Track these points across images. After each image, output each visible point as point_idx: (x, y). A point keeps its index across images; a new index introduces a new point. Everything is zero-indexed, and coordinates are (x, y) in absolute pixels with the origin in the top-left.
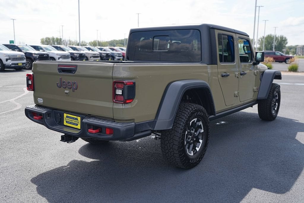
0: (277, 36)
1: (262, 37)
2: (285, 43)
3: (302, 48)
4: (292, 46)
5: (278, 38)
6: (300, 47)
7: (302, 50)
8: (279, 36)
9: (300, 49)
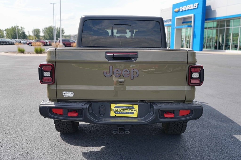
0: (56, 27)
1: (45, 28)
2: (63, 33)
3: (74, 37)
4: (66, 35)
5: (57, 29)
6: (73, 36)
7: (74, 38)
8: (58, 27)
9: (73, 37)
